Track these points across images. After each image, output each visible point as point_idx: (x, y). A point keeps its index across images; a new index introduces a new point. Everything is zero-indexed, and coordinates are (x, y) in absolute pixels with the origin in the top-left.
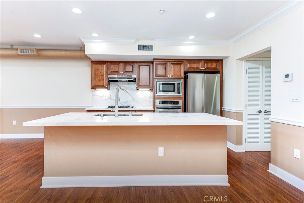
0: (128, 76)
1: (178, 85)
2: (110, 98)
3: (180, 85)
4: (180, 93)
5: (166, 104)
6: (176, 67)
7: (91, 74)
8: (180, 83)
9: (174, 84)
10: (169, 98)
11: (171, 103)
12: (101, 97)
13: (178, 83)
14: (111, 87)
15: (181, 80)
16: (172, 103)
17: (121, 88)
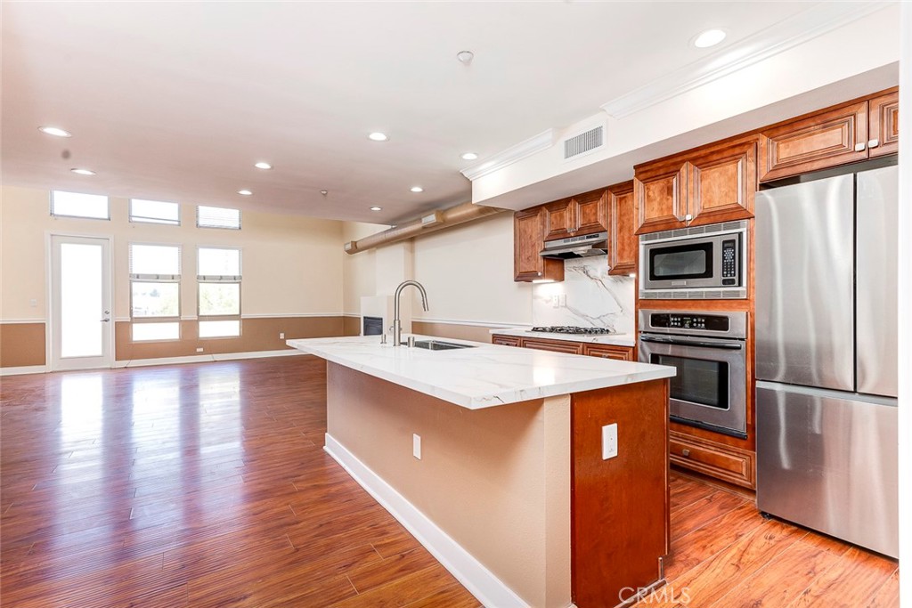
0: (588, 238)
1: (724, 248)
2: (566, 306)
3: (734, 248)
4: (732, 282)
5: (677, 326)
6: (717, 174)
7: (515, 245)
8: (733, 241)
9: (708, 247)
10: (690, 303)
11: (697, 323)
12: (547, 302)
13: (724, 242)
14: (567, 274)
15: (739, 227)
16: (701, 323)
17: (589, 273)
